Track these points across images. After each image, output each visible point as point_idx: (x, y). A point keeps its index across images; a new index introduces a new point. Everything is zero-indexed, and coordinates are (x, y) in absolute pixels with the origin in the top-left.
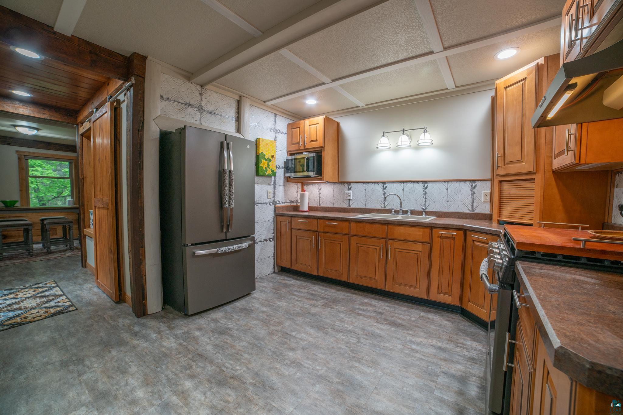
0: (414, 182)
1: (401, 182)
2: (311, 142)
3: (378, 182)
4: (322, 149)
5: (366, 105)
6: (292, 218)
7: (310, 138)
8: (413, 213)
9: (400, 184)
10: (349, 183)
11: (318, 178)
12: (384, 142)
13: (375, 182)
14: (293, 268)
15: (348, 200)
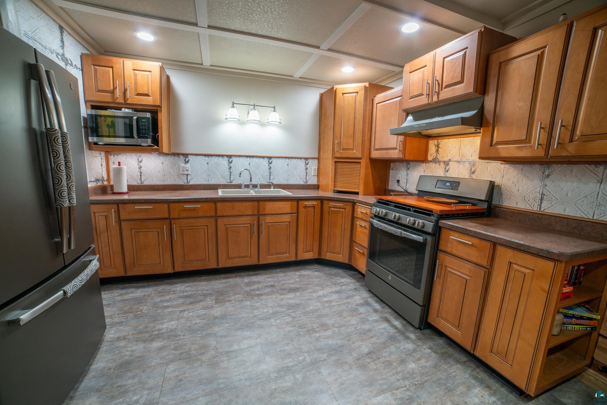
0: (260, 157)
1: (247, 156)
2: (136, 95)
3: (222, 156)
4: (159, 109)
5: (211, 66)
6: (120, 205)
7: (136, 89)
8: (263, 186)
9: (246, 158)
10: (186, 155)
11: (153, 147)
12: (232, 113)
13: (219, 156)
14: (129, 274)
15: (185, 176)
